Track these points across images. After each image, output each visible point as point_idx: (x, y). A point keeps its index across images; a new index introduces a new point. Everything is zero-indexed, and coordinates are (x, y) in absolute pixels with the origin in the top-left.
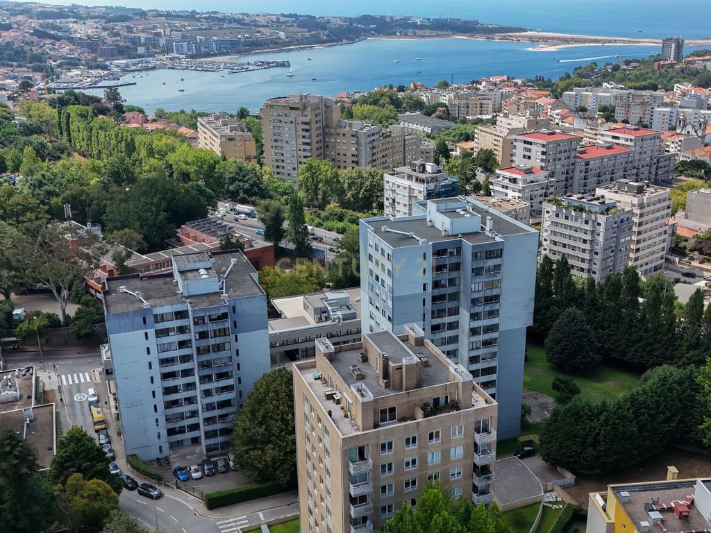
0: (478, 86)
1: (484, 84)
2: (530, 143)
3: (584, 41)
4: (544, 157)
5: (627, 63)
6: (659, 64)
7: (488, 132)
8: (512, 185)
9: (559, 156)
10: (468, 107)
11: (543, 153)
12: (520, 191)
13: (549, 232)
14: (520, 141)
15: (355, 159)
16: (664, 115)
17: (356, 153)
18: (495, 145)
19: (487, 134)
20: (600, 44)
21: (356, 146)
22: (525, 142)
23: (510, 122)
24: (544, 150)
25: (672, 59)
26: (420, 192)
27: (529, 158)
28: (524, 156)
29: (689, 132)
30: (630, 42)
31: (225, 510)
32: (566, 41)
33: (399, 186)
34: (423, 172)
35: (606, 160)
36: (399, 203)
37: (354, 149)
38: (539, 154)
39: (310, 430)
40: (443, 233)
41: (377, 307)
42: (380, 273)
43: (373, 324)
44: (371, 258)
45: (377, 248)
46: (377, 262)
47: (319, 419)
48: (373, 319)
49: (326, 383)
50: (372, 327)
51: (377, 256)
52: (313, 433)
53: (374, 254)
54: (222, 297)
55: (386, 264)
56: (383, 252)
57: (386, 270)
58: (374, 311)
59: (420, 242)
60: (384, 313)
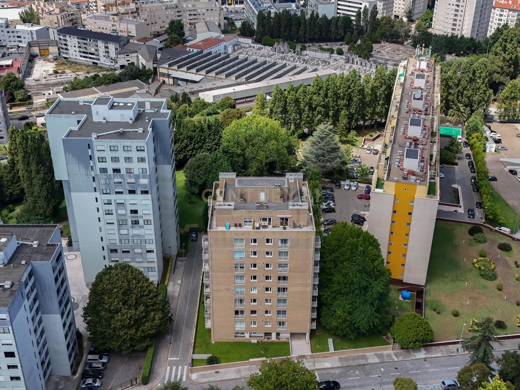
31: (152, 375)
39: (247, 256)
40: (131, 122)
41: (117, 193)
42: (122, 165)
43: (112, 207)
44: (102, 160)
45: (113, 149)
46: (115, 160)
47: (268, 241)
48: (111, 204)
49: (240, 225)
50: (108, 210)
51: (115, 154)
52: (253, 256)
53: (108, 155)
54: (35, 246)
55: (135, 155)
56: (126, 149)
57: (135, 160)
58: (113, 197)
59: (139, 132)
60: (132, 192)
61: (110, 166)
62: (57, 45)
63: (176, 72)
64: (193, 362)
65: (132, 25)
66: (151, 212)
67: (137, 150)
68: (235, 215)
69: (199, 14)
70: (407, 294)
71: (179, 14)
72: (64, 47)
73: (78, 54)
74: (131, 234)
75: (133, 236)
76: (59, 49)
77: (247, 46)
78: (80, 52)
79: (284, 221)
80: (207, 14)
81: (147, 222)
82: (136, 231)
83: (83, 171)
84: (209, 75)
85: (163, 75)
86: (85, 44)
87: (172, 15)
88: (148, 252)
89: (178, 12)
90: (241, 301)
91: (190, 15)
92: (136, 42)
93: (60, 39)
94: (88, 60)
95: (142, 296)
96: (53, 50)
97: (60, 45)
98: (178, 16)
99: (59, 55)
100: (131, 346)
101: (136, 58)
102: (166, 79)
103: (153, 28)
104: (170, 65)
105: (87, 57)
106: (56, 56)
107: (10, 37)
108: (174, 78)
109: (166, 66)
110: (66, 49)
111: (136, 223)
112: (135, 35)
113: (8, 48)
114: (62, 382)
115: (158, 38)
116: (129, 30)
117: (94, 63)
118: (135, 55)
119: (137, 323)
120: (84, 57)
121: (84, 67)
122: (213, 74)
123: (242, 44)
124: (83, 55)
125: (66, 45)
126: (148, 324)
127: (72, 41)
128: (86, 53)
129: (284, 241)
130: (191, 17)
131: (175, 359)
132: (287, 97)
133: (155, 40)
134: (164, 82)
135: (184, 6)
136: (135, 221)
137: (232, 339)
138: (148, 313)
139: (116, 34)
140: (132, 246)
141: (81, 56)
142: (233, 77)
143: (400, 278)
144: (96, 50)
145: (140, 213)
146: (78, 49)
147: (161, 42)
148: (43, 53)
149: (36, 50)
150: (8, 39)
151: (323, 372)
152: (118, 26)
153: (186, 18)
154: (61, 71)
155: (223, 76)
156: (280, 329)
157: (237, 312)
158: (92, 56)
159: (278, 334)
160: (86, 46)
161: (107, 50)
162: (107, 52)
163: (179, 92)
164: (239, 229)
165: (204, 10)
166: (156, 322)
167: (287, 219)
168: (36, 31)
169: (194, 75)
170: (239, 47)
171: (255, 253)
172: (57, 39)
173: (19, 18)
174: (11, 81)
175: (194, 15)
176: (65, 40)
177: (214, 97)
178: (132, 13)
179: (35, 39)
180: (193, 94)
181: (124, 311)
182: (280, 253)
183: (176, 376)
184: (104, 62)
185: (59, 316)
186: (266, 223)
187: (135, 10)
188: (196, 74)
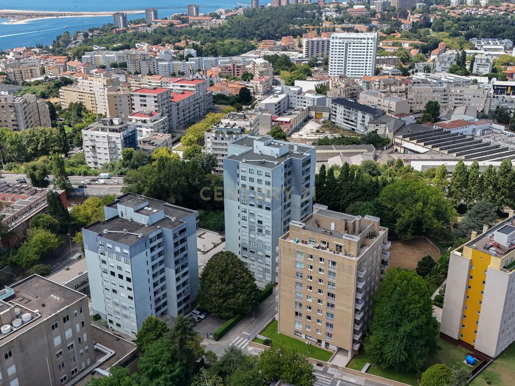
0: (7, 56)
1: (12, 54)
2: (145, 96)
3: (42, 15)
4: (157, 104)
5: (91, 31)
6: (116, 31)
7: (71, 91)
8: (145, 125)
9: (164, 102)
10: (21, 73)
11: (156, 102)
12: (151, 128)
13: (211, 149)
14: (137, 95)
15: (15, 123)
16: (165, 67)
17: (15, 119)
18: (80, 99)
19: (71, 92)
20: (55, 17)
21: (15, 113)
22: (141, 96)
23: (90, 82)
24: (156, 99)
25: (122, 27)
26: (117, 138)
27: (145, 105)
28: (141, 105)
29: (197, 77)
30: (76, 15)
31: (224, 337)
32: (29, 16)
33: (98, 137)
34: (111, 125)
35: (185, 101)
36: (99, 148)
37: (13, 116)
38: (153, 102)
39: (305, 268)
40: (276, 157)
41: (251, 205)
42: (256, 185)
43: (247, 215)
44: (244, 178)
45: (251, 171)
46: (251, 180)
47: (321, 259)
48: (246, 212)
49: (306, 243)
50: (244, 217)
51: (252, 176)
52: (309, 269)
53: (248, 175)
54: (173, 220)
55: (264, 179)
56: (259, 173)
57: (264, 182)
58: (248, 207)
59: (275, 164)
60: (260, 207)
61: (248, 184)
62: (330, 111)
63: (407, 143)
64: (255, 339)
65: (393, 102)
66: (270, 225)
67: (266, 176)
68: (303, 234)
69: (465, 100)
70: (471, 359)
71: (445, 97)
72: (334, 113)
73: (342, 120)
74: (257, 238)
75: (258, 241)
76: (330, 115)
77: (499, 132)
78: (344, 119)
79: (339, 248)
80: (473, 99)
81: (268, 232)
82: (260, 238)
83: (233, 184)
84: (434, 149)
85: (398, 144)
86: (349, 112)
87: (437, 98)
88: (267, 256)
89: (445, 95)
90: (301, 305)
91: (456, 99)
92: (393, 116)
93: (333, 107)
94: (348, 125)
95: (234, 278)
96: (326, 115)
97: (331, 112)
98: (444, 99)
99: (329, 119)
100: (218, 311)
101: (384, 128)
102: (399, 148)
103: (418, 107)
104: (404, 137)
105: (348, 124)
106: (326, 120)
107: (299, 101)
108: (405, 148)
109: (401, 137)
110: (335, 115)
111: (260, 231)
112: (394, 110)
113: (295, 110)
114: (170, 321)
115: (414, 115)
116: (391, 106)
117: (352, 129)
118: (384, 125)
119: (226, 296)
120: (346, 123)
121: (341, 131)
122: (438, 149)
123: (494, 130)
124: (346, 121)
125: (335, 112)
126: (232, 300)
127: (340, 109)
128: (348, 120)
129: (334, 263)
130: (456, 101)
131: (247, 334)
132: (469, 173)
133: (411, 116)
134: (396, 150)
135: (453, 91)
136: (260, 230)
137: (292, 335)
138: (236, 292)
139: (374, 107)
140: (256, 248)
141: (344, 122)
142: (454, 154)
143: (472, 343)
144: (356, 119)
145: (264, 224)
146: (343, 116)
147: (415, 119)
148: (317, 117)
149: (313, 113)
150: (297, 103)
151: (345, 383)
152: (382, 102)
153: (451, 101)
154: (321, 131)
155: (446, 152)
156: (328, 340)
157: (297, 314)
158: (352, 123)
159: (327, 344)
160: (349, 114)
161: (363, 119)
162: (363, 121)
163: (396, 159)
164: (304, 245)
165: (470, 96)
166: (240, 301)
167: (341, 247)
168: (317, 99)
169: (421, 147)
170: (489, 132)
171: (311, 267)
172: (330, 107)
173: (315, 89)
174: (277, 132)
175: (460, 99)
176: (336, 108)
177: (423, 166)
178: (400, 92)
179: (316, 105)
180: (407, 161)
181: (218, 284)
182: (330, 272)
183: (239, 344)
184: (360, 129)
185: (174, 271)
186: (325, 246)
187: (404, 90)
188: (423, 147)
